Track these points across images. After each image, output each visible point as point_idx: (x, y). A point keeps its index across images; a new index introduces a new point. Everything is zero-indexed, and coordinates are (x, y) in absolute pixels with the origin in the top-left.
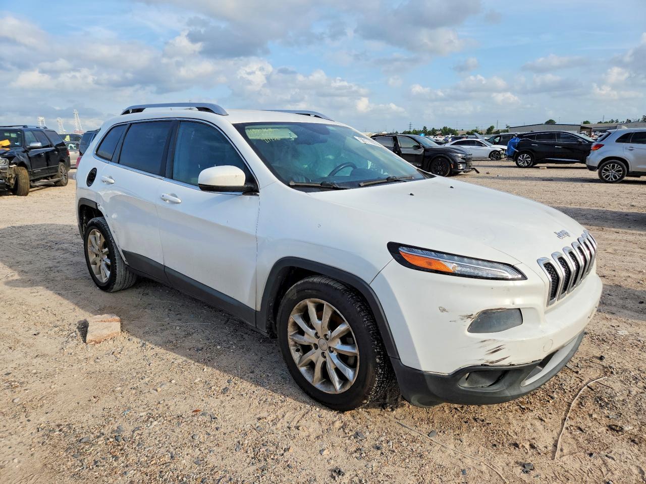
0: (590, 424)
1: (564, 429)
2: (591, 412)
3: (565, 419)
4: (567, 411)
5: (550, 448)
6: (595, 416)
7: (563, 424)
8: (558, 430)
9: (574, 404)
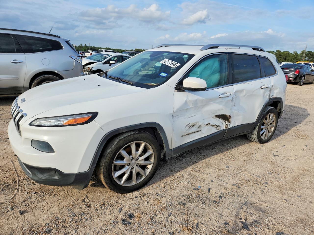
0: (5, 175)
1: (14, 168)
2: (8, 179)
3: (16, 171)
4: (17, 174)
5: (14, 162)
6: (5, 178)
7: (15, 169)
8: (15, 167)
9: (17, 178)
